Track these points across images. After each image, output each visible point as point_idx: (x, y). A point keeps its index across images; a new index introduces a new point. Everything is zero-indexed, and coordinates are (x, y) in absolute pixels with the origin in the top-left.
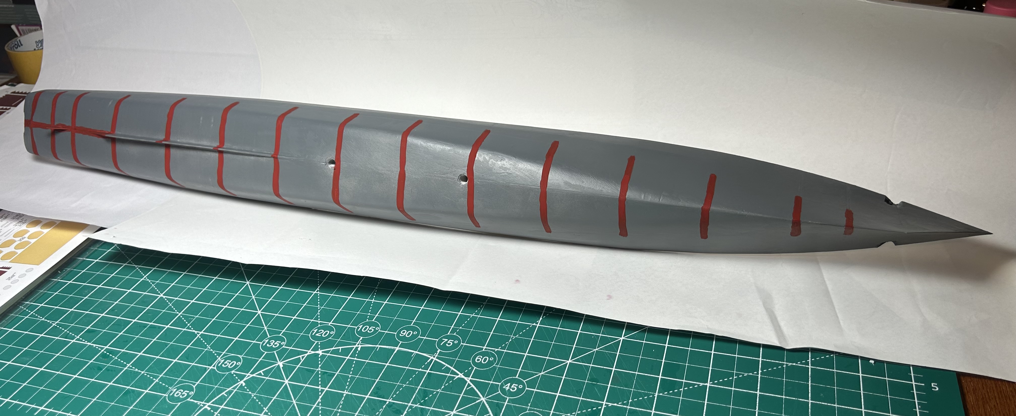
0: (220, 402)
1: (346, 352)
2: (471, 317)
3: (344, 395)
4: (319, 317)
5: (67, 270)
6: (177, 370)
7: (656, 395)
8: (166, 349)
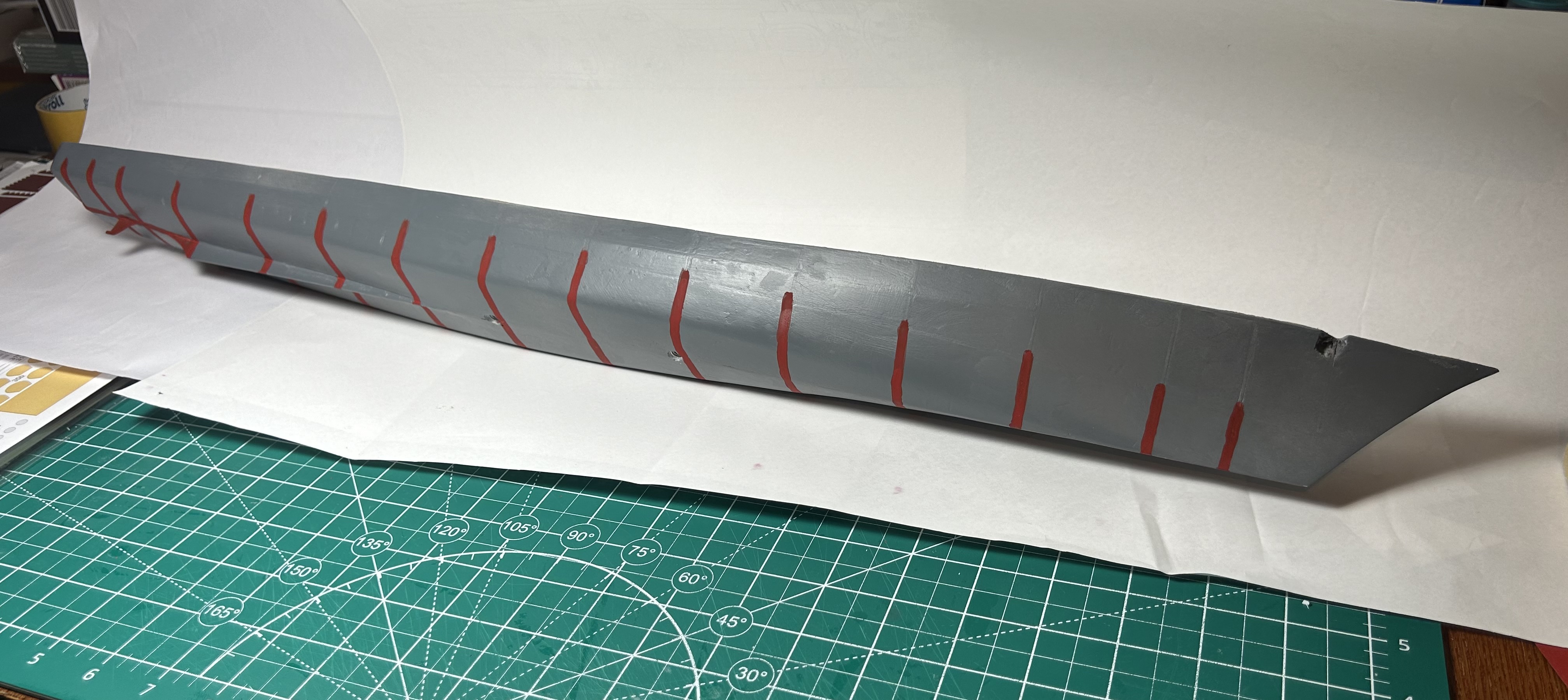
0: (278, 626)
1: (479, 560)
2: (681, 515)
3: (469, 623)
4: (447, 507)
5: (81, 426)
6: (222, 576)
7: (954, 641)
8: (209, 545)
